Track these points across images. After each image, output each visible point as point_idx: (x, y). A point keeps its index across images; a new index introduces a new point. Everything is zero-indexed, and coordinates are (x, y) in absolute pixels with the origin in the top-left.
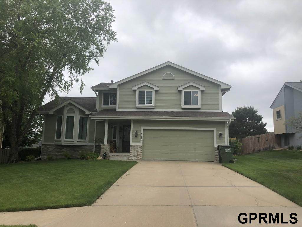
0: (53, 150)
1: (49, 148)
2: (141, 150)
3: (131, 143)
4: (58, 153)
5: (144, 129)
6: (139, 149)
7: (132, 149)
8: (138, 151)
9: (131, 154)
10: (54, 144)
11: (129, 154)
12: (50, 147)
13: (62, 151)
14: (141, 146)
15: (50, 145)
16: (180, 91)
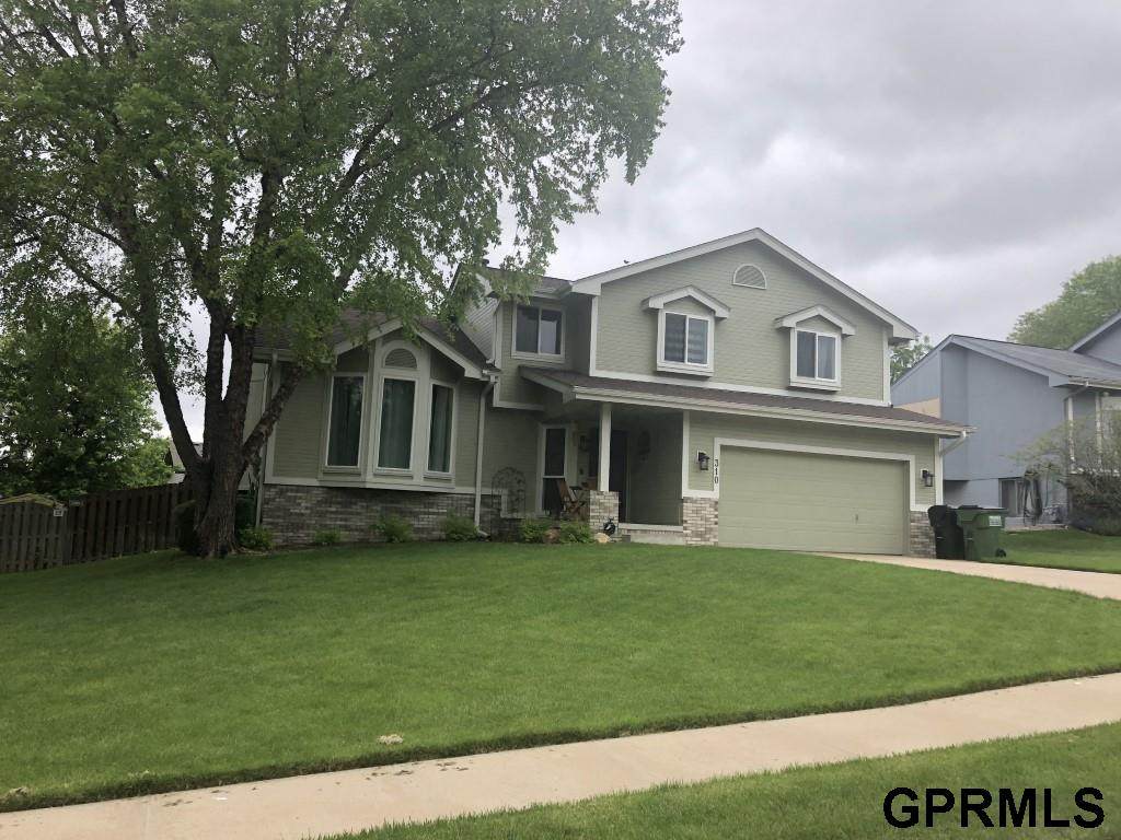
0: (311, 509)
1: (295, 497)
2: (716, 516)
3: (686, 492)
4: (336, 519)
5: (724, 448)
6: (709, 512)
7: (688, 508)
8: (707, 520)
9: (685, 529)
10: (315, 482)
11: (680, 528)
12: (299, 494)
13: (351, 513)
14: (716, 503)
15: (299, 488)
16: (786, 331)
